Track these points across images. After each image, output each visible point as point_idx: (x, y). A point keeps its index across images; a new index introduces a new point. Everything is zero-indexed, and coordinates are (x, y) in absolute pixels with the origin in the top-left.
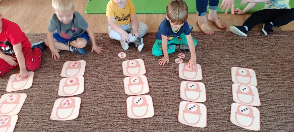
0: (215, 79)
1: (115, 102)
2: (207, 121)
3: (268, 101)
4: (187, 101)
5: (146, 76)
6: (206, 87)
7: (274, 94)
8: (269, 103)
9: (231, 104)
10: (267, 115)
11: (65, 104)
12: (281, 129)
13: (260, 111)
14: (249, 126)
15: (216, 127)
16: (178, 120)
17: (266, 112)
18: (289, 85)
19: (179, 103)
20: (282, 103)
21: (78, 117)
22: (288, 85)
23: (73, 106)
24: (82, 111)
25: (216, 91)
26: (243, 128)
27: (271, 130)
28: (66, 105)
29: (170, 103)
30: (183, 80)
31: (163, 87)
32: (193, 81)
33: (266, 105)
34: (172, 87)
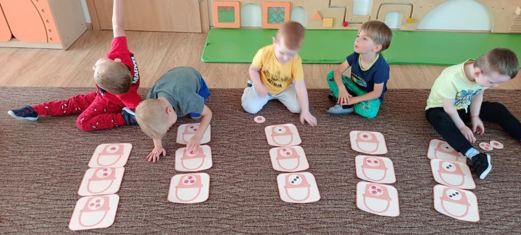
0: (406, 153)
1: (260, 180)
2: (400, 208)
3: (487, 183)
4: (367, 181)
5: (302, 147)
6: (394, 164)
7: (496, 174)
8: (490, 186)
9: (433, 187)
10: (488, 202)
11: (186, 182)
12: (510, 220)
13: (477, 197)
14: (463, 216)
15: (415, 217)
16: (356, 206)
17: (486, 198)
18: (518, 162)
19: (355, 185)
20: (509, 186)
21: (208, 199)
22: (516, 162)
23: (199, 185)
25: (410, 169)
26: (454, 219)
27: (496, 221)
28: (189, 184)
29: (343, 184)
30: (359, 153)
31: (328, 162)
32: (373, 155)
33: (486, 188)
34: (343, 162)
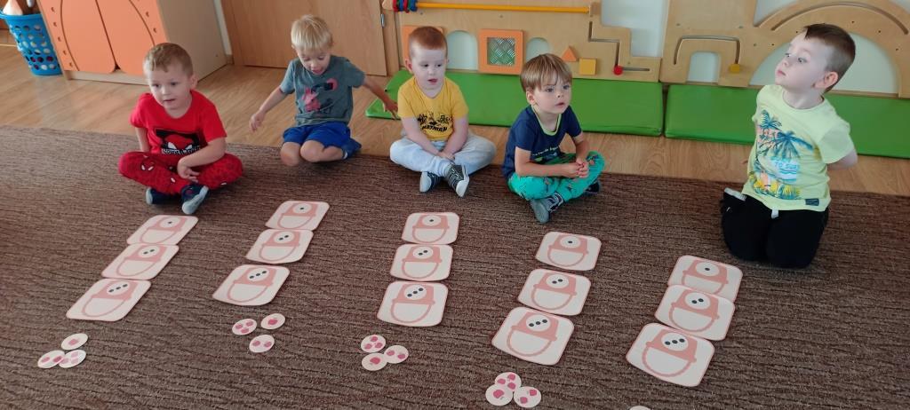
0: (624, 275)
2: (564, 354)
4: (531, 308)
5: (453, 247)
6: (592, 288)
7: (774, 326)
8: (750, 344)
10: (731, 367)
12: (757, 400)
16: (491, 341)
18: (829, 313)
19: (509, 310)
20: (786, 348)
21: (270, 303)
22: (825, 312)
24: (283, 294)
25: (615, 299)
27: (730, 398)
30: (543, 266)
32: (564, 271)
33: (740, 346)
34: (508, 276)
